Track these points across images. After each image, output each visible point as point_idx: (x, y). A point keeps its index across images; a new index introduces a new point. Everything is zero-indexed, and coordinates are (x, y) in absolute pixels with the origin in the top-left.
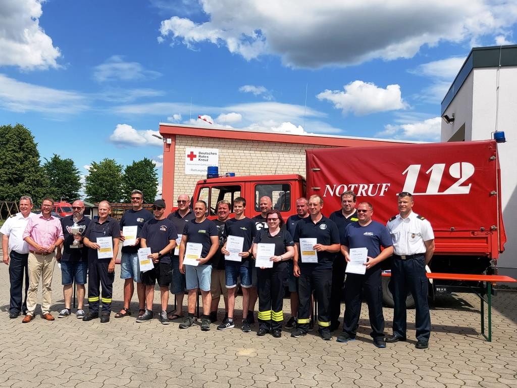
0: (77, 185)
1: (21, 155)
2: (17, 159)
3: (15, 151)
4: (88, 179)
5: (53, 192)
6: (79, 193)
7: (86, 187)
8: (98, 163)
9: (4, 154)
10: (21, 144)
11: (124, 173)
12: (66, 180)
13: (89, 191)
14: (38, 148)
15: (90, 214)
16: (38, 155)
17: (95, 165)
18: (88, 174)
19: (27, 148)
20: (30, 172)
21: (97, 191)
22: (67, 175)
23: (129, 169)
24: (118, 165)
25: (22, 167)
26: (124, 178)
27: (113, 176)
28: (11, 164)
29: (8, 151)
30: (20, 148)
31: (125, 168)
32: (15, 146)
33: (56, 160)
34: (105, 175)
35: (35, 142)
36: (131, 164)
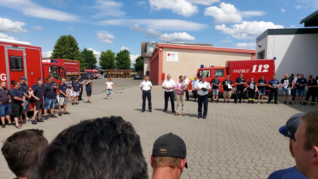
0: (95, 62)
1: (72, 49)
2: (70, 50)
3: (69, 47)
4: (100, 59)
5: (86, 65)
6: (96, 65)
7: (100, 62)
8: (104, 52)
9: (64, 49)
10: (72, 44)
11: (116, 56)
12: (91, 60)
13: (101, 64)
14: (78, 46)
15: (103, 74)
16: (78, 49)
17: (103, 53)
18: (100, 57)
19: (74, 46)
20: (76, 56)
21: (105, 64)
22: (91, 57)
23: (118, 55)
24: (113, 52)
25: (73, 54)
26: (116, 59)
27: (112, 57)
28: (68, 53)
29: (66, 47)
30: (71, 46)
31: (116, 54)
32: (69, 45)
33: (85, 51)
34: (108, 57)
35: (77, 43)
36: (119, 52)
